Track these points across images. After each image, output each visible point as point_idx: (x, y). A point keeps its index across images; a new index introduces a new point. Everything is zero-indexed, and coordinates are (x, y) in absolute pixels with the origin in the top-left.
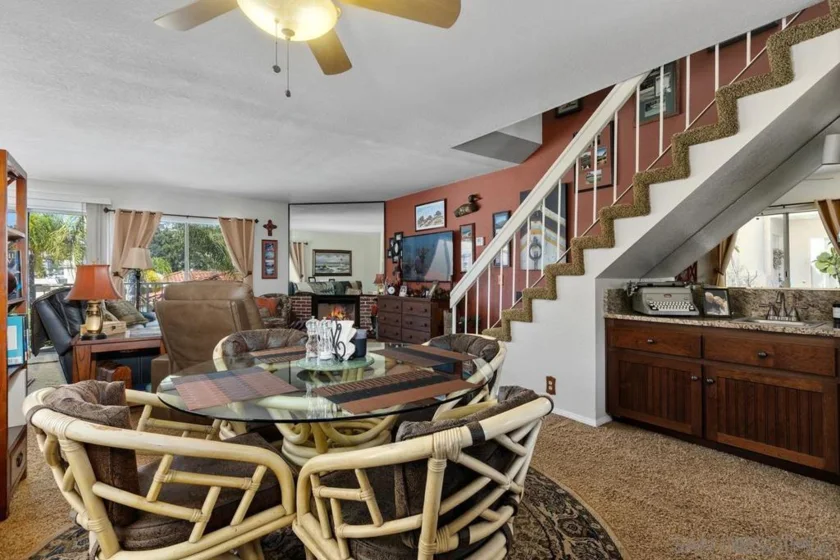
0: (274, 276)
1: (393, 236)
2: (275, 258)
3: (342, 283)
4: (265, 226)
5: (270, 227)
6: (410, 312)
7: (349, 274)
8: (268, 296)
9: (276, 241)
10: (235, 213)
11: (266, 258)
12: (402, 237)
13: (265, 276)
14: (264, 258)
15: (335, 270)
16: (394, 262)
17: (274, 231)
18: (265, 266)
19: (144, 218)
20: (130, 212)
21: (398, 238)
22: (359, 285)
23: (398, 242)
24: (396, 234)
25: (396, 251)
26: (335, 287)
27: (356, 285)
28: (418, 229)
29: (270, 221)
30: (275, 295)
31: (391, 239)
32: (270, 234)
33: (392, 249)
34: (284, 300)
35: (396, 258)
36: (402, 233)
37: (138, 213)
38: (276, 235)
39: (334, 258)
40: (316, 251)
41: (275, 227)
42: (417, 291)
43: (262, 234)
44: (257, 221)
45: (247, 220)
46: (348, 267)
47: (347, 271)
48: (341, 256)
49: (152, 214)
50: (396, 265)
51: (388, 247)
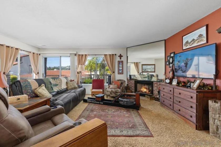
0: (122, 73)
1: (169, 55)
2: (123, 67)
3: (151, 75)
4: (119, 56)
5: (121, 56)
6: (179, 96)
7: (154, 72)
8: (118, 80)
9: (123, 61)
10: (108, 53)
11: (120, 67)
12: (174, 54)
13: (119, 73)
14: (119, 67)
15: (149, 71)
16: (170, 67)
17: (122, 58)
18: (119, 70)
19: (84, 56)
20: (80, 55)
21: (172, 55)
22: (157, 76)
23: (172, 57)
24: (171, 54)
25: (171, 61)
26: (148, 76)
27: (156, 76)
28: (184, 48)
29: (120, 54)
30: (120, 80)
31: (168, 56)
32: (121, 59)
33: (169, 61)
34: (123, 82)
35: (171, 65)
36: (174, 53)
37: (82, 55)
38: (123, 59)
39: (149, 67)
40: (143, 65)
41: (122, 56)
42: (184, 82)
43: (118, 59)
44: (116, 55)
45: (112, 54)
46: (154, 69)
47: (154, 71)
48: (151, 66)
49: (86, 55)
50: (171, 68)
51: (167, 60)
